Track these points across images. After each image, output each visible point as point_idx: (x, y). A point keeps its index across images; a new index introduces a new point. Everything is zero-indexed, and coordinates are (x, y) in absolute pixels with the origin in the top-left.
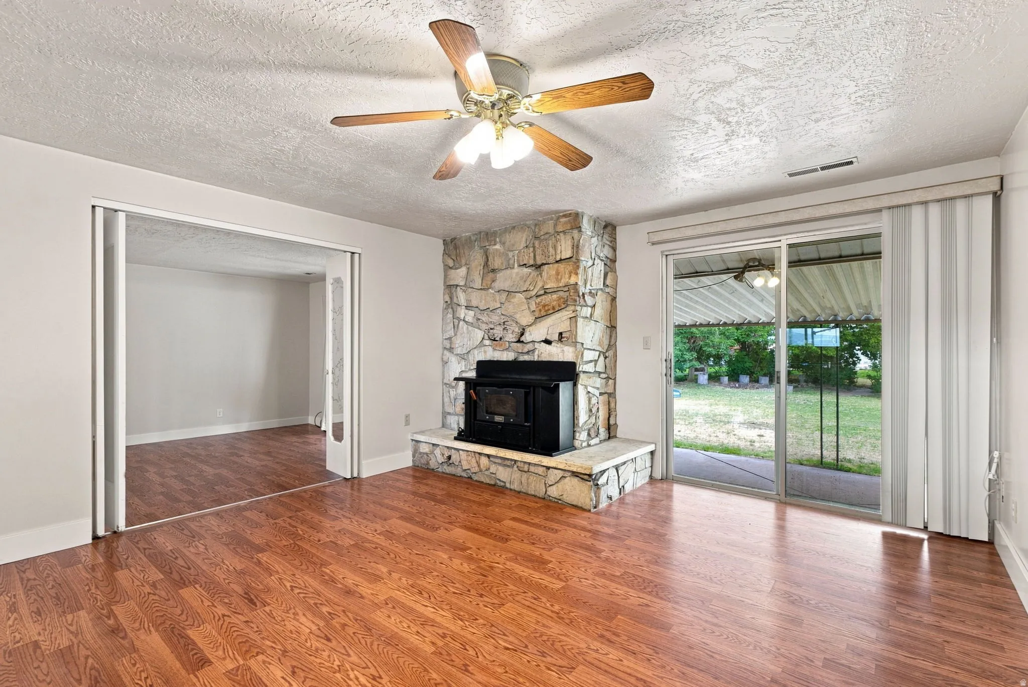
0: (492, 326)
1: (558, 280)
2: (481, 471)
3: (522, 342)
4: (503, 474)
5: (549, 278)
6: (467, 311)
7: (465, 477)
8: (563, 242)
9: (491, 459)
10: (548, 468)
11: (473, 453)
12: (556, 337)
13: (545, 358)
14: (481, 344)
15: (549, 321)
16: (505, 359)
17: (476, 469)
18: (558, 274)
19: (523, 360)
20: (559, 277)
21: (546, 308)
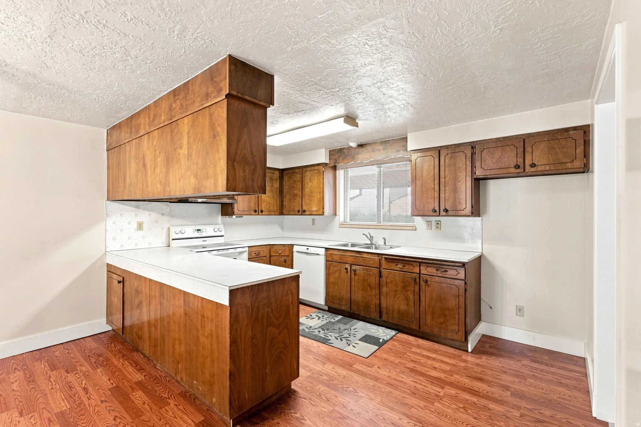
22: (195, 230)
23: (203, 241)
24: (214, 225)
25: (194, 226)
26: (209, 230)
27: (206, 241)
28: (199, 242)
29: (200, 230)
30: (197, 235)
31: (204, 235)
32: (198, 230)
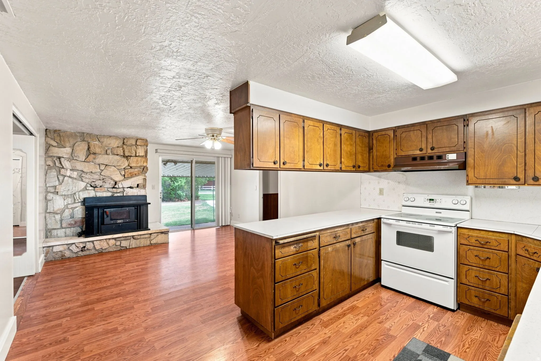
0: (94, 181)
1: (137, 163)
2: (110, 247)
3: (116, 188)
4: (125, 244)
5: (133, 162)
6: (71, 172)
7: (97, 253)
8: (140, 149)
9: (117, 239)
10: (151, 234)
11: (105, 240)
12: (136, 186)
13: (130, 194)
14: (85, 189)
15: (133, 179)
16: (105, 196)
17: (107, 247)
18: (137, 161)
19: (117, 195)
20: (138, 162)
21: (132, 174)
22: (428, 200)
23: (436, 212)
24: (454, 196)
25: (427, 195)
26: (446, 202)
27: (441, 213)
28: (432, 213)
29: (433, 200)
30: (428, 204)
31: (436, 205)
32: (430, 200)
